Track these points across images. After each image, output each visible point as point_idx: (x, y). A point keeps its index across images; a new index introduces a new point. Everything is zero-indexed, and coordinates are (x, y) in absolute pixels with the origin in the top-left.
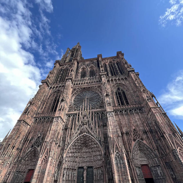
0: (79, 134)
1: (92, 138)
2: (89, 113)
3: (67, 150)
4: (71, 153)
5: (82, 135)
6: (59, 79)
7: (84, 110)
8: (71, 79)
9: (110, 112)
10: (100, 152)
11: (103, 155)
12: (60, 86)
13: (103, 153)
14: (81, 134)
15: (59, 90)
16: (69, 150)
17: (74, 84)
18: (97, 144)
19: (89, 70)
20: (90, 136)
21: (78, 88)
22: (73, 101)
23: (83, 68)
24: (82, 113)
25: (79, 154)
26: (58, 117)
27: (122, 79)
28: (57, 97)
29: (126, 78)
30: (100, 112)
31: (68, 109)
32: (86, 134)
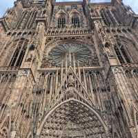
0: (62, 100)
1: (85, 106)
2: (77, 71)
3: (43, 123)
4: (49, 128)
5: (68, 100)
6: (22, 24)
7: (68, 67)
8: (45, 21)
9: (117, 66)
10: (102, 128)
11: (107, 133)
12: (25, 33)
13: (106, 129)
14: (65, 99)
15: (22, 39)
16: (45, 123)
17: (49, 32)
18: (94, 114)
19: (71, 16)
20: (82, 103)
21: (55, 38)
22: (47, 54)
23: (62, 14)
24: (64, 70)
25: (61, 132)
26: (25, 70)
27: (124, 30)
28: (20, 48)
29: (129, 30)
30: (94, 70)
31: (40, 64)
32: (73, 99)
